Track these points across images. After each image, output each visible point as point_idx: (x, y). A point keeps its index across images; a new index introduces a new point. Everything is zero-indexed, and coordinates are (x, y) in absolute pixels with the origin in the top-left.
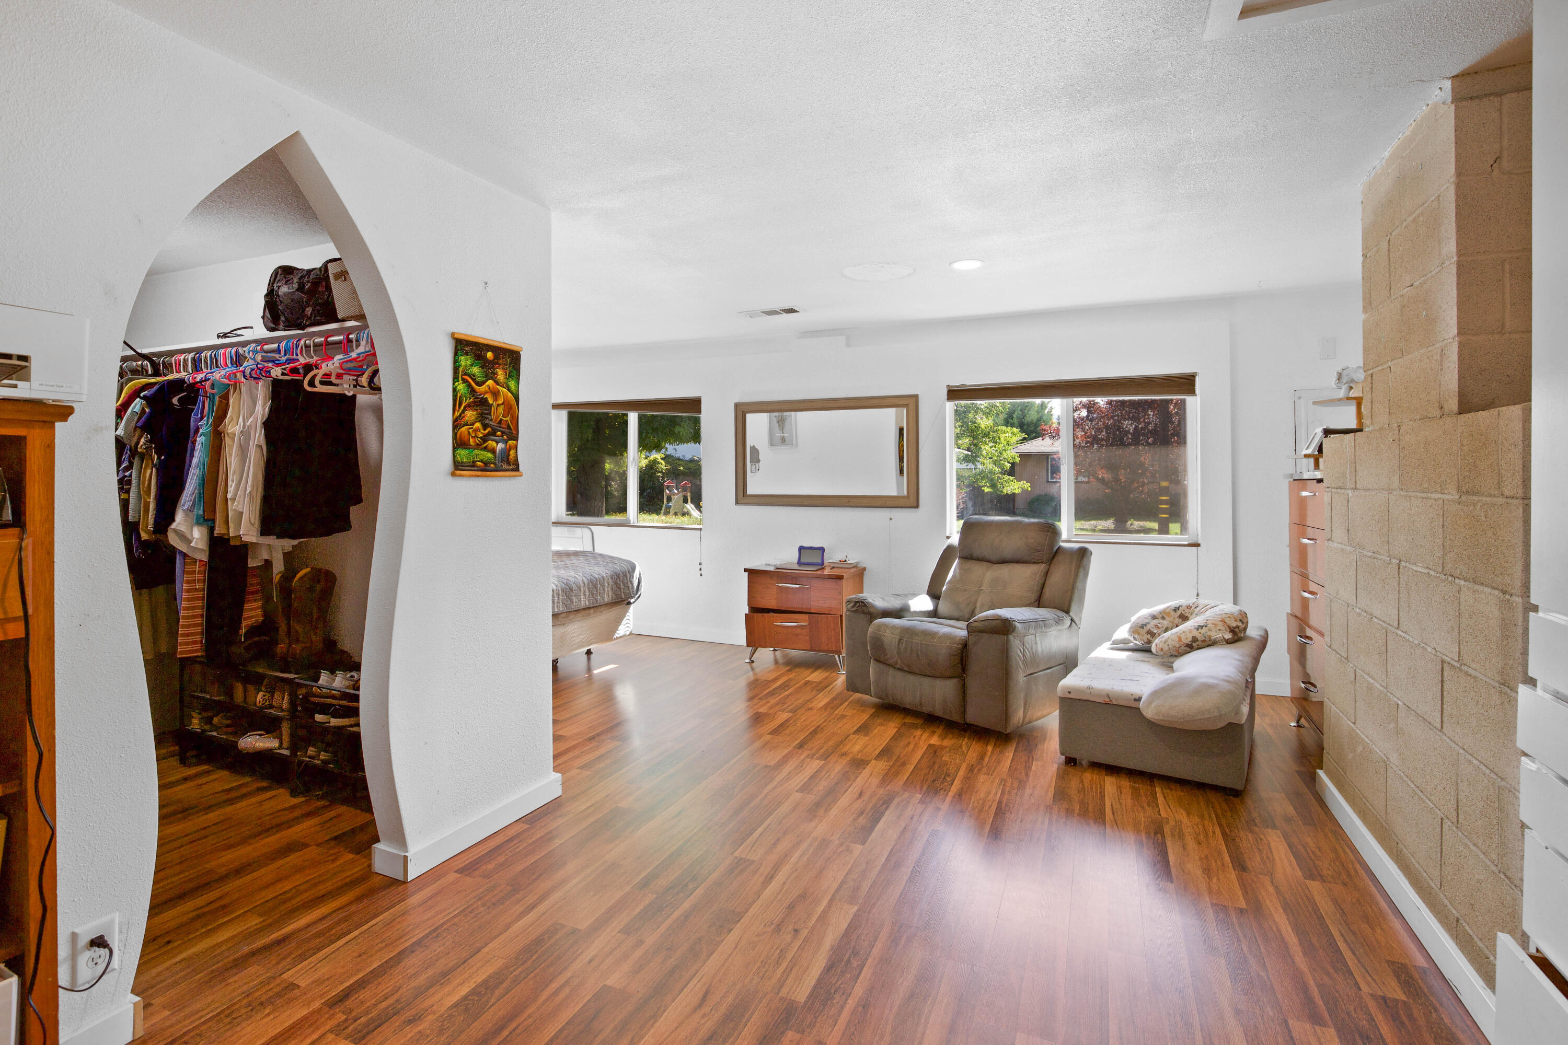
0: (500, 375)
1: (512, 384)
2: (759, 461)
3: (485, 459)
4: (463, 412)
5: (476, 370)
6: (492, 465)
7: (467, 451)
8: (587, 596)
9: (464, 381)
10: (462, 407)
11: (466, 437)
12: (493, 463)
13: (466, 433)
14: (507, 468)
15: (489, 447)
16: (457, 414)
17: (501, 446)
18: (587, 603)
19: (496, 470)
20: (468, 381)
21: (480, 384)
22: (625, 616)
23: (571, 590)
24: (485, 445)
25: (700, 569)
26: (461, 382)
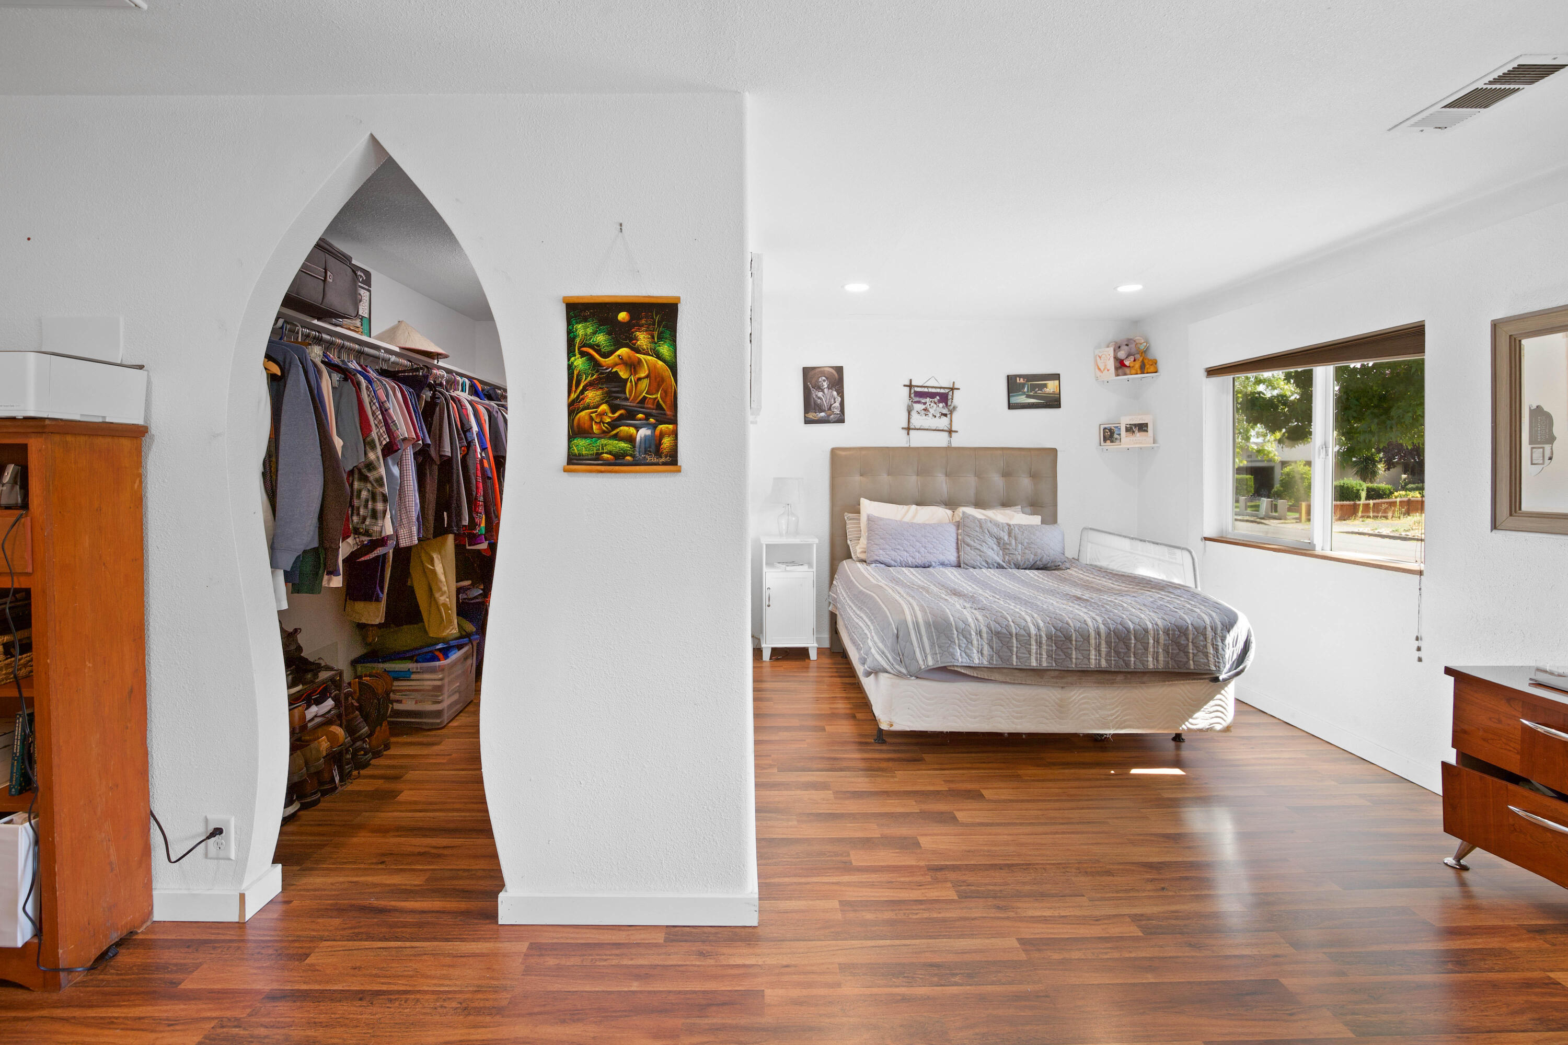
0: (643, 339)
1: (665, 350)
2: (1551, 439)
3: (614, 450)
4: (582, 392)
5: (601, 338)
6: (628, 458)
7: (588, 441)
8: (1103, 654)
9: (583, 354)
10: (581, 387)
11: (587, 425)
12: (631, 455)
13: (587, 418)
14: (655, 460)
15: (621, 434)
16: (573, 396)
17: (644, 432)
18: (1104, 664)
19: (635, 463)
20: (588, 354)
21: (606, 355)
22: (1212, 698)
23: (1068, 638)
24: (614, 432)
25: (1419, 649)
26: (578, 356)
